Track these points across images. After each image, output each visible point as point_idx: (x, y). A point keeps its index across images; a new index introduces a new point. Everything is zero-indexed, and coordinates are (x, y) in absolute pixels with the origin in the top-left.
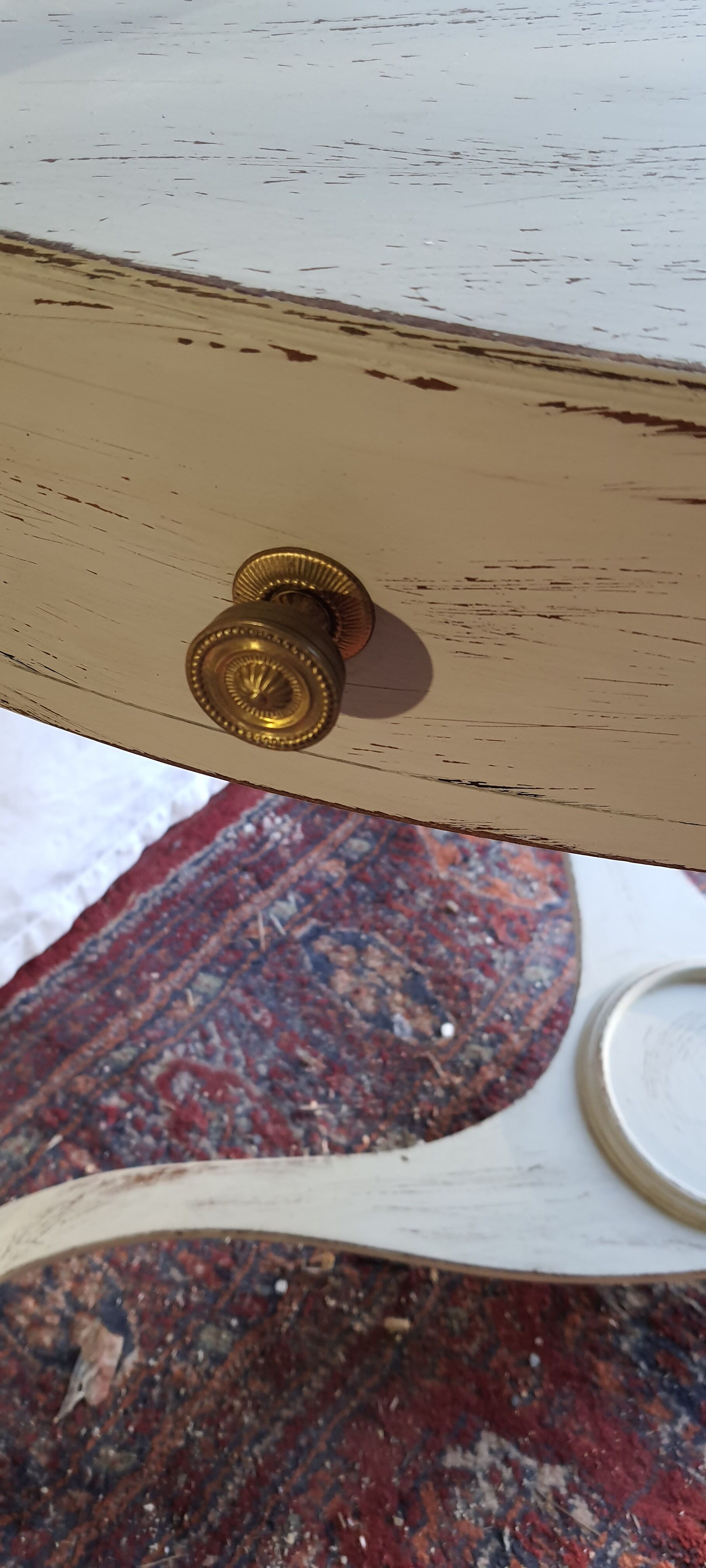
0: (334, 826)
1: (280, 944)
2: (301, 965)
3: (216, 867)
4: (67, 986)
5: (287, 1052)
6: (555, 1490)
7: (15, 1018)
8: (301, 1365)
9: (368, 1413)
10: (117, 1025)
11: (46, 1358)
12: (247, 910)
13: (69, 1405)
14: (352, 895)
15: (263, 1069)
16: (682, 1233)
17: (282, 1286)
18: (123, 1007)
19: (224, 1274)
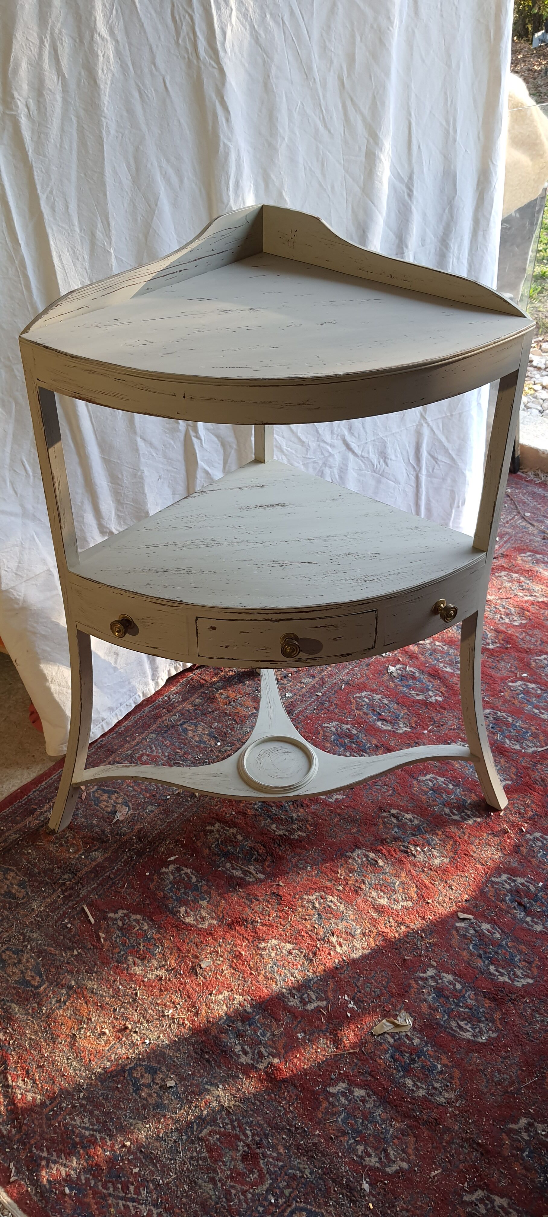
0: (191, 696)
1: (173, 726)
2: (179, 730)
3: (155, 708)
6: (233, 834)
8: (173, 812)
10: (127, 746)
11: (109, 813)
12: (164, 718)
13: (115, 820)
14: (195, 714)
15: (167, 754)
17: (169, 797)
18: (129, 742)
19: (154, 796)
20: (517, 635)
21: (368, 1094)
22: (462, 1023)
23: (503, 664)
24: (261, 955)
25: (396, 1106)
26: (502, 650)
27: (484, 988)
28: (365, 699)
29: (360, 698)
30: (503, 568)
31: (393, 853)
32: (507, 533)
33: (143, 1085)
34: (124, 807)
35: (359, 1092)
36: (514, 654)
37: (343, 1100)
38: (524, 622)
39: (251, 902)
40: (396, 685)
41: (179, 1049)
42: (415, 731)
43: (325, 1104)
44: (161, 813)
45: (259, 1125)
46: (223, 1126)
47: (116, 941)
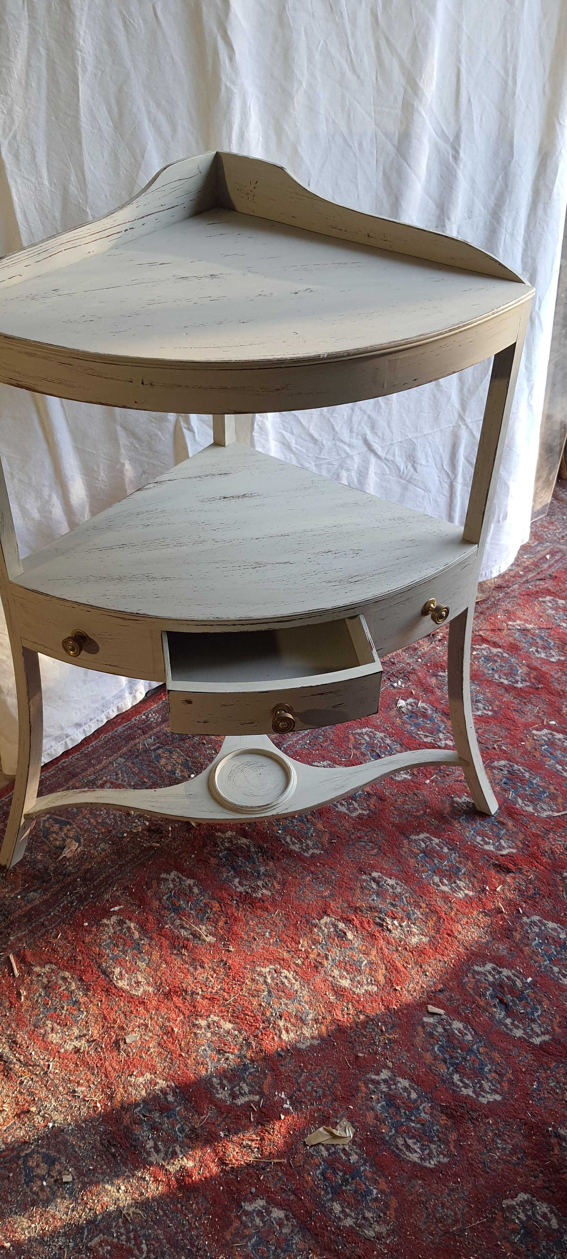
1: (146, 751)
2: (151, 756)
3: (130, 728)
4: (77, 759)
5: (141, 779)
6: (190, 885)
7: (60, 767)
8: (127, 853)
9: (143, 864)
10: (91, 770)
11: (57, 848)
12: (137, 740)
13: (61, 857)
14: (173, 738)
15: (133, 784)
16: (225, 811)
17: (125, 835)
18: (94, 765)
19: (110, 832)
20: (551, 673)
21: (286, 1216)
22: (410, 1142)
23: (530, 707)
24: (195, 1034)
25: (317, 1235)
26: (531, 690)
27: (443, 1101)
28: (366, 737)
29: (360, 734)
30: (549, 592)
31: (366, 926)
32: (560, 551)
33: (37, 1176)
34: (74, 842)
35: (278, 1213)
36: (545, 696)
37: (258, 1221)
38: (562, 658)
39: (196, 969)
40: (404, 723)
41: (83, 1138)
42: (415, 780)
43: (237, 1224)
44: (114, 852)
45: (158, 1240)
46: (117, 1237)
47: (37, 1000)
